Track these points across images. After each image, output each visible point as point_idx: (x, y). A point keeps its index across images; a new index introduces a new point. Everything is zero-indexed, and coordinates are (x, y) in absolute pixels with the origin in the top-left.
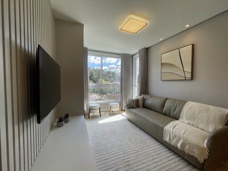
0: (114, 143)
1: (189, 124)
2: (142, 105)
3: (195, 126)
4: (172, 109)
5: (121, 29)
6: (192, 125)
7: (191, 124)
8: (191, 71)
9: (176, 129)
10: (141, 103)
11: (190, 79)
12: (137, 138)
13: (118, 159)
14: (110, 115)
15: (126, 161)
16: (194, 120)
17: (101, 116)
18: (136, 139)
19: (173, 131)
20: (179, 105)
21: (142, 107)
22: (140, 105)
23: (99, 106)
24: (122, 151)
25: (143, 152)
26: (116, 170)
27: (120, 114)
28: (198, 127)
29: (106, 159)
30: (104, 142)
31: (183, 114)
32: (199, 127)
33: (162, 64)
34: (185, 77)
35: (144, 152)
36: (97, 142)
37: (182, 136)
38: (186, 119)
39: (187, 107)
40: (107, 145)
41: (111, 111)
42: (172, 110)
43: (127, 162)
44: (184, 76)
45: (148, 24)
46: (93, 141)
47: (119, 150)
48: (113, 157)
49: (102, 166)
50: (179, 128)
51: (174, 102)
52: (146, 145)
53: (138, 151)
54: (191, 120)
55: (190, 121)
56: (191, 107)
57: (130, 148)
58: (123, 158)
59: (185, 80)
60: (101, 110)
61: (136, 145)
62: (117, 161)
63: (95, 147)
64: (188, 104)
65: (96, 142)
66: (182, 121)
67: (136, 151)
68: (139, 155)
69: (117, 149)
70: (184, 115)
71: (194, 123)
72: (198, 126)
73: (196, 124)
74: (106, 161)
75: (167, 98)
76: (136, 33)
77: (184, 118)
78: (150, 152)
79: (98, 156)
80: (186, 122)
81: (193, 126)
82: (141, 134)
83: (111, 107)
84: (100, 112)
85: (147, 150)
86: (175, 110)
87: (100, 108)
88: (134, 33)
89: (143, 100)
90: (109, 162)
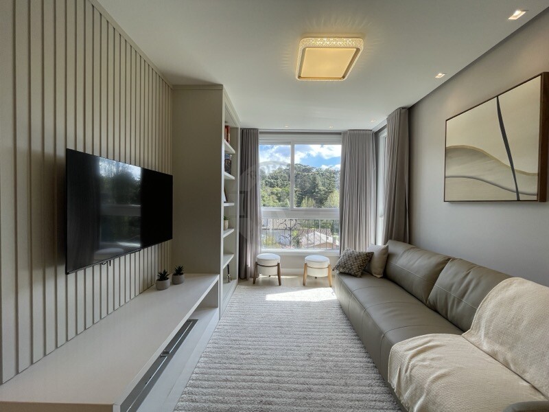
0: (268, 352)
1: (493, 355)
2: (381, 270)
3: (512, 367)
4: (454, 294)
5: (299, 77)
6: (501, 360)
7: (501, 358)
8: (537, 172)
9: (424, 360)
10: (377, 265)
11: (535, 198)
12: (332, 356)
13: (251, 388)
14: (304, 285)
15: (264, 399)
16: (511, 348)
17: (280, 284)
18: (325, 358)
19: (409, 363)
20: (477, 285)
21: (379, 276)
22: (373, 271)
23: (278, 259)
24: (271, 375)
25: (322, 395)
26: (228, 410)
27: (331, 287)
28: (523, 376)
29: (226, 380)
30: (249, 343)
31: (480, 318)
32: (527, 376)
33: (448, 151)
34: (518, 192)
35: (325, 398)
36: (234, 338)
37: (426, 386)
38: (486, 335)
39: (499, 297)
40: (251, 351)
41: (306, 275)
42: (452, 298)
43: (265, 404)
44: (515, 189)
45: (362, 49)
46: (228, 335)
47: (268, 370)
48: (244, 381)
49: (210, 390)
50: (432, 359)
51: (465, 273)
52: (342, 382)
53: (310, 390)
54: (501, 344)
55: (497, 348)
56: (513, 299)
57: (295, 373)
58: (262, 392)
59: (518, 200)
60: (282, 270)
61: (315, 372)
62: (245, 392)
63: (223, 347)
64: (504, 288)
65: (232, 338)
66: (473, 339)
67: (306, 386)
68: (304, 398)
69: (266, 367)
70: (483, 323)
71: (509, 356)
72: (524, 372)
73: (515, 364)
74: (224, 384)
75: (448, 260)
76: (344, 77)
77: (482, 332)
78: (341, 403)
79: (216, 368)
80: (486, 347)
81: (507, 366)
82: (352, 349)
84: (279, 274)
85: (336, 395)
86: (460, 301)
87: (278, 265)
88: (340, 78)
89: (386, 256)
90: (230, 388)
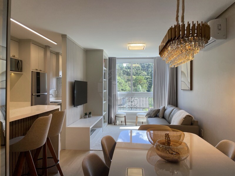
2: (162, 115)
5: (129, 49)
8: (190, 82)
11: (190, 89)
14: (136, 125)
22: (159, 115)
23: (125, 114)
33: (182, 72)
41: (137, 121)
44: (188, 87)
83: (137, 116)
84: (125, 121)
88: (143, 49)
89: (164, 110)
